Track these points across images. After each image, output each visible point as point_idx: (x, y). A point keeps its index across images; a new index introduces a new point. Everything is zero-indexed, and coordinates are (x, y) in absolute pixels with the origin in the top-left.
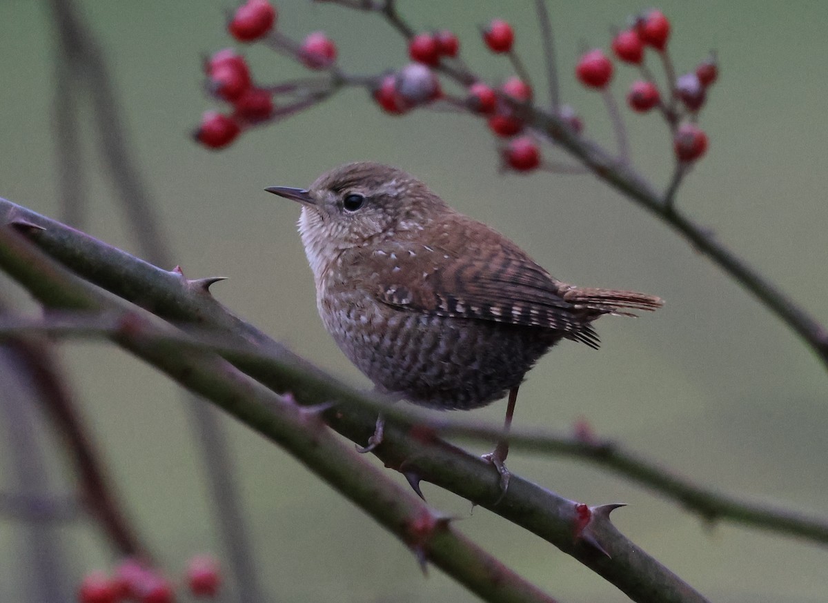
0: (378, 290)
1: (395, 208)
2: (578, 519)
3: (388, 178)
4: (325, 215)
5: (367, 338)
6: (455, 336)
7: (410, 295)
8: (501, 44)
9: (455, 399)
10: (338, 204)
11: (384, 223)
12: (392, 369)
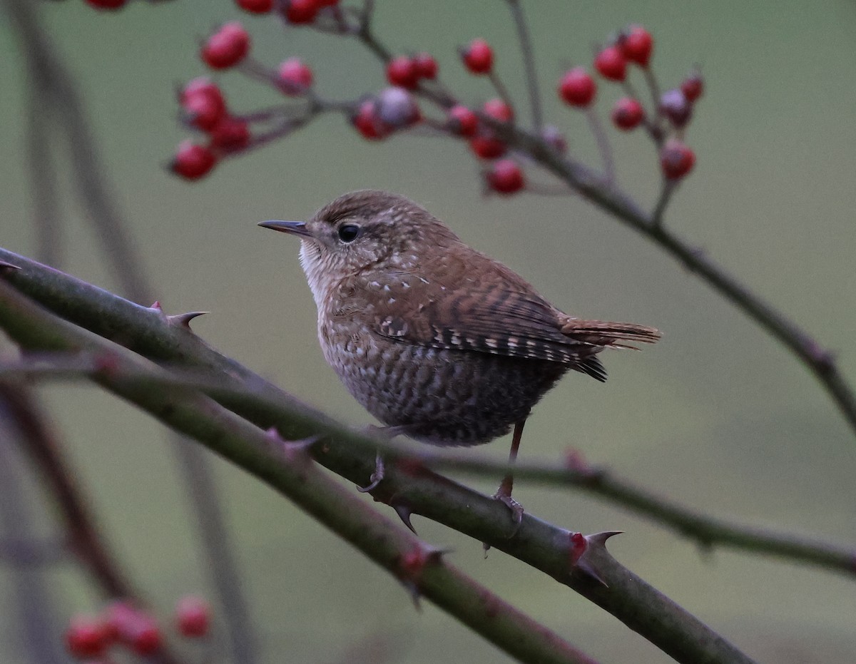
0: (375, 321)
1: (390, 237)
2: (573, 548)
3: (385, 206)
4: (322, 247)
5: (363, 371)
6: (450, 370)
7: (406, 327)
8: (480, 65)
9: (454, 435)
10: (334, 236)
11: (380, 252)
12: (389, 404)
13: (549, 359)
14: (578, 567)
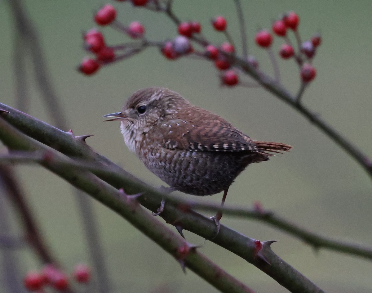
0: (163, 142)
2: (256, 247)
5: (160, 164)
6: (197, 162)
7: (177, 144)
12: (172, 178)
14: (257, 256)
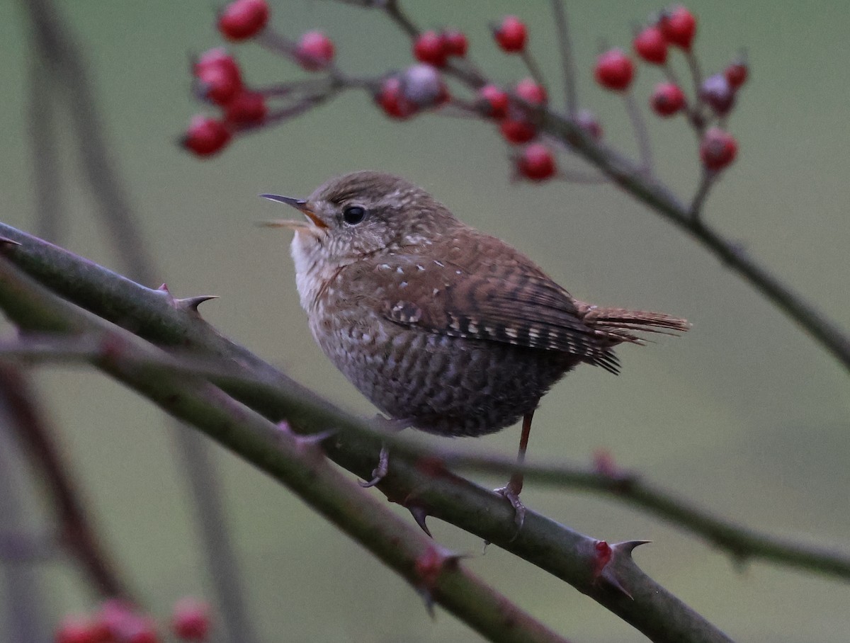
0: (385, 306)
1: (399, 221)
2: (597, 557)
3: (391, 189)
5: (369, 359)
6: (466, 358)
7: (419, 312)
8: (513, 43)
9: (463, 426)
10: (338, 218)
11: (387, 237)
12: (396, 394)
13: (572, 352)
14: (601, 576)
